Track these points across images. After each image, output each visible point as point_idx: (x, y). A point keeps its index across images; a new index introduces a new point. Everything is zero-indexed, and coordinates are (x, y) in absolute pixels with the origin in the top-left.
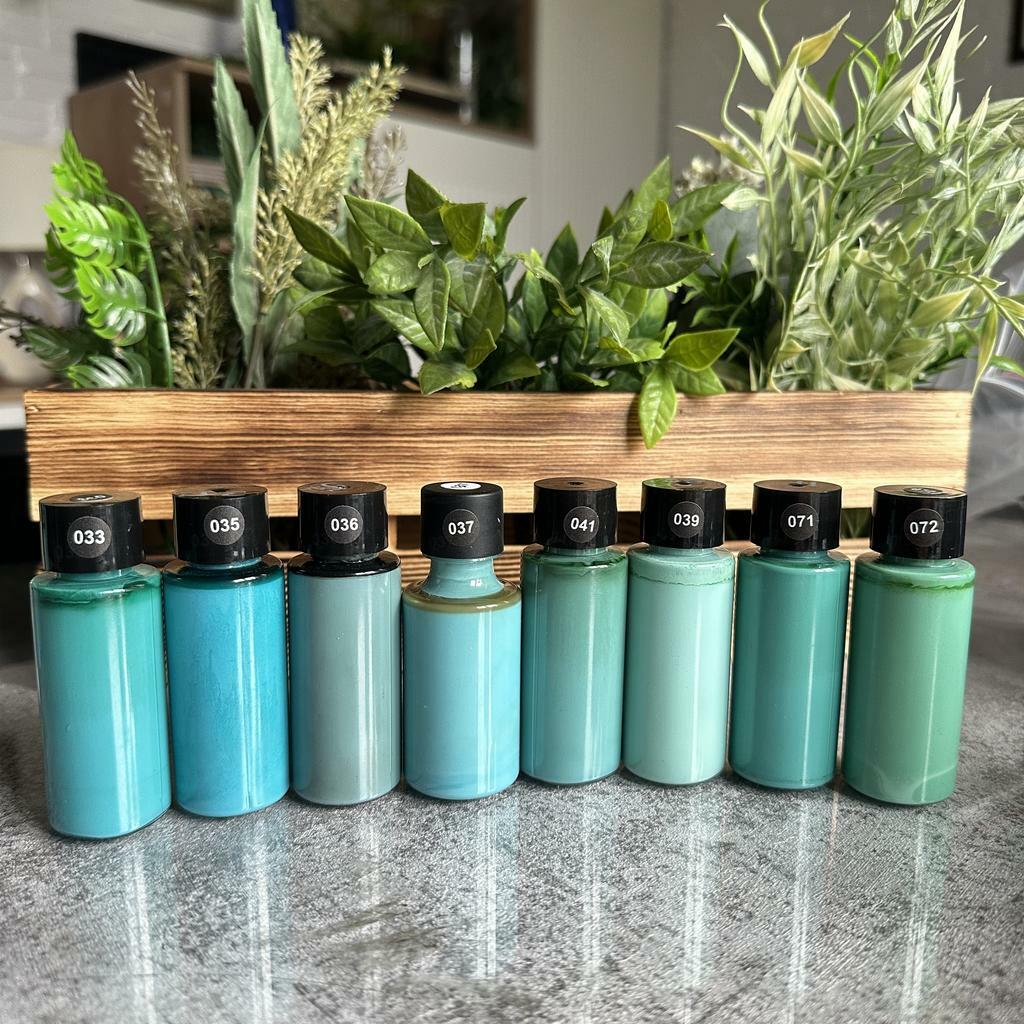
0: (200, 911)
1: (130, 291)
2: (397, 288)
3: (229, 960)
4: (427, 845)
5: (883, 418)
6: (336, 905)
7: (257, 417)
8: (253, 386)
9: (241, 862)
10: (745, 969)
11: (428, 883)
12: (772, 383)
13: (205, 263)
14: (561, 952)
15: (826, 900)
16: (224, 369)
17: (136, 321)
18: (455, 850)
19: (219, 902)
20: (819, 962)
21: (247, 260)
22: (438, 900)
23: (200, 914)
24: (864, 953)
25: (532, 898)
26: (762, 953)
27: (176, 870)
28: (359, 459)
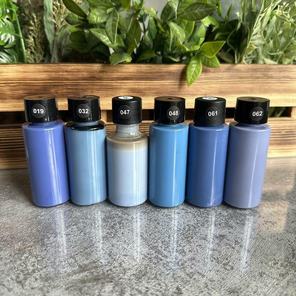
0: (26, 263)
1: (8, 26)
2: (99, 21)
3: (33, 287)
4: (113, 235)
5: (282, 74)
6: (76, 261)
7: (53, 73)
8: (54, 62)
9: (44, 242)
10: (231, 293)
11: (111, 252)
12: (244, 61)
13: (35, 17)
14: (159, 284)
15: (261, 261)
16: (44, 56)
17: (11, 38)
18: (123, 237)
19: (33, 259)
20: (259, 290)
21: (50, 15)
22: (114, 260)
23: (26, 265)
24: (276, 286)
25: (150, 260)
26: (237, 286)
27: (20, 245)
28: (92, 89)
